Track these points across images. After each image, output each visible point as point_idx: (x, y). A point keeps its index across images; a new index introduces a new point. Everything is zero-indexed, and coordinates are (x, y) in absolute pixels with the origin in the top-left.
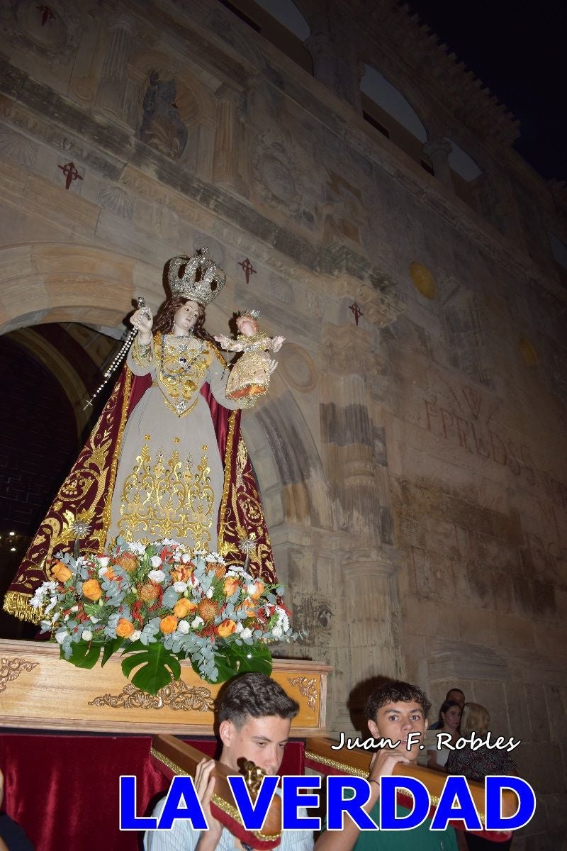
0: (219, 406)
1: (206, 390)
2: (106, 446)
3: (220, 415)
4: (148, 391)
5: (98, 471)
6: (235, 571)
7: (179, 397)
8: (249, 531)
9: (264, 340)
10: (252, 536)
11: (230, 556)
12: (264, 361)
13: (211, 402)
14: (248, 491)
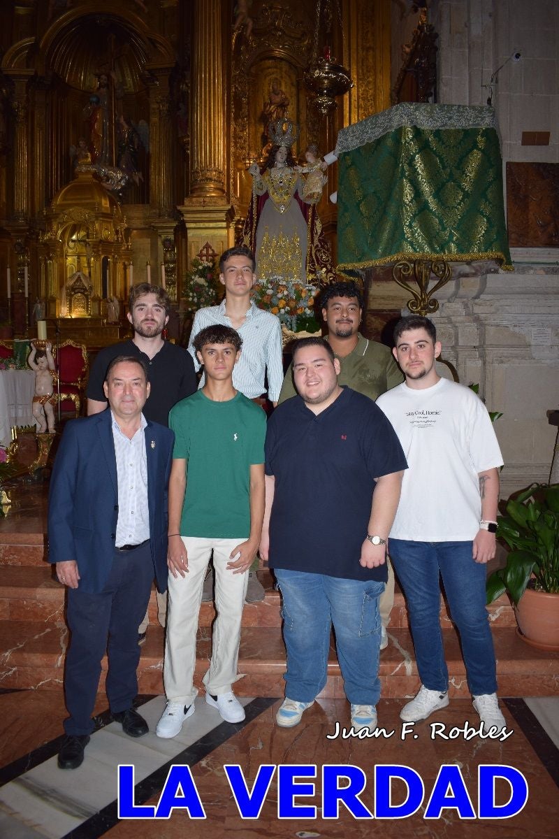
7: (281, 203)
8: (323, 267)
9: (319, 165)
10: (324, 270)
11: (312, 280)
12: (317, 178)
13: (300, 202)
14: (322, 246)
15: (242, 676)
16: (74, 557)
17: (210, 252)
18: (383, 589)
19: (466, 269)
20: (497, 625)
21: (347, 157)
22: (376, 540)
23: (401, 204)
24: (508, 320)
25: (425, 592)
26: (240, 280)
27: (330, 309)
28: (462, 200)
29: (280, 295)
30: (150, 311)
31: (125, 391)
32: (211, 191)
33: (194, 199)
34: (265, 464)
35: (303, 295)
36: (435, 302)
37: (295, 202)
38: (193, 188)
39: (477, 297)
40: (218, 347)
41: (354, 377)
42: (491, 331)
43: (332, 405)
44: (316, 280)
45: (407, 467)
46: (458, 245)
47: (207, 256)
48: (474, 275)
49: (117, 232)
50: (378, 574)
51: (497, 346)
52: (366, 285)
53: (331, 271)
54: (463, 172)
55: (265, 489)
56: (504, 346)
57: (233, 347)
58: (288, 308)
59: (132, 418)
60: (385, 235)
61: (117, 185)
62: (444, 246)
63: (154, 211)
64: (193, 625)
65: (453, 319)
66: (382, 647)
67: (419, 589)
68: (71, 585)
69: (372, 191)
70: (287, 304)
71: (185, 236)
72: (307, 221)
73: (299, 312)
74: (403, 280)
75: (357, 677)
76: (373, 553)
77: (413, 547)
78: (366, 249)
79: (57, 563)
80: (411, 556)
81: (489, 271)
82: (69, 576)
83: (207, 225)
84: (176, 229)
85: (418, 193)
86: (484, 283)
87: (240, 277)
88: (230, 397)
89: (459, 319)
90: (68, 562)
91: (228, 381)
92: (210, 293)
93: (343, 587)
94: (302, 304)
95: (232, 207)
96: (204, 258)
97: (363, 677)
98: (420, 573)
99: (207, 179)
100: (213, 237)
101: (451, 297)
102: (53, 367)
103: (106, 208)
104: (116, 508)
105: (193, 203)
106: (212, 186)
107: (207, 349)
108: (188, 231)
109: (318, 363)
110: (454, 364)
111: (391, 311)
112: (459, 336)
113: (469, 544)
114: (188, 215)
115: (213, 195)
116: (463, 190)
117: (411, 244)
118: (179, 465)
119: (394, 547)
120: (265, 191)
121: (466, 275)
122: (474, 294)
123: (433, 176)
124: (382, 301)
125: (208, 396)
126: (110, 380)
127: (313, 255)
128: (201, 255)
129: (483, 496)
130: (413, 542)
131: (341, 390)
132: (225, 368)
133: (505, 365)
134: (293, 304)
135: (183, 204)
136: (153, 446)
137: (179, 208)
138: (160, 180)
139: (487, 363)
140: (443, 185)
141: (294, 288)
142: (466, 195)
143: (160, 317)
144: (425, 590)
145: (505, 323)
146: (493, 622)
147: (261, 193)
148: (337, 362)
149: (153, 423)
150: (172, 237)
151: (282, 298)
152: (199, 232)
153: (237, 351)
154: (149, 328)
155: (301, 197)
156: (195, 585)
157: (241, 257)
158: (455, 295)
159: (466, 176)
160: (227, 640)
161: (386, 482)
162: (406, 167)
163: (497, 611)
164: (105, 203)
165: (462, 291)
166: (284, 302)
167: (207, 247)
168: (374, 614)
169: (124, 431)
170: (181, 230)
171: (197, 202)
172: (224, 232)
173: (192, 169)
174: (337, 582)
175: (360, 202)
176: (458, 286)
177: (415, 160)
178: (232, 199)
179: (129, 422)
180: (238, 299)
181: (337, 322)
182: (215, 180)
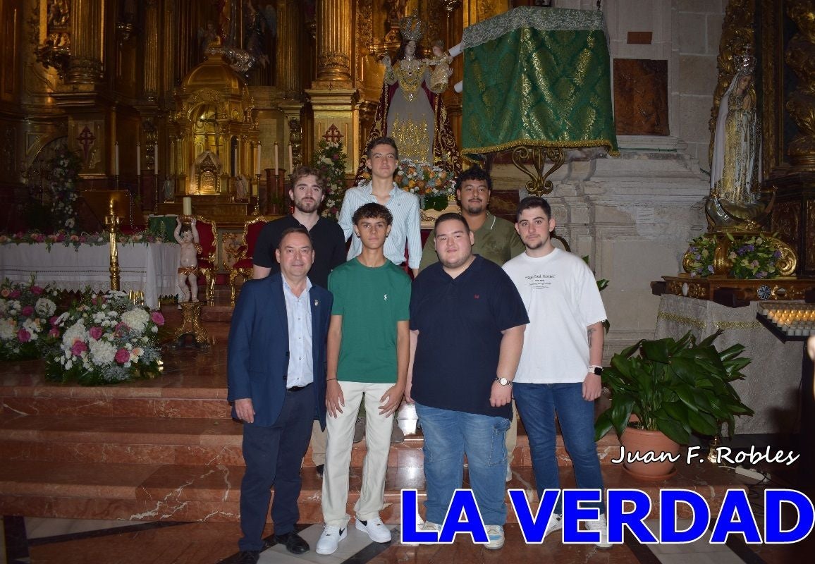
0: (432, 93)
1: (424, 85)
2: (380, 121)
3: (431, 96)
4: (397, 91)
5: (378, 132)
6: (437, 168)
7: (410, 92)
8: (448, 151)
9: (445, 58)
10: (449, 153)
11: (439, 163)
12: (444, 70)
13: (427, 91)
14: (447, 132)
15: (387, 505)
16: (249, 395)
17: (336, 133)
18: (508, 425)
19: (578, 153)
20: (606, 463)
21: (472, 53)
22: (504, 381)
23: (520, 96)
24: (615, 200)
25: (544, 428)
26: (385, 165)
27: (463, 190)
28: (574, 93)
29: (410, 176)
30: (310, 190)
31: (295, 257)
32: (337, 75)
33: (321, 83)
34: (410, 321)
35: (431, 176)
36: (549, 183)
37: (423, 92)
38: (320, 72)
39: (588, 179)
40: (372, 221)
41: (483, 247)
42: (600, 209)
43: (466, 270)
44: (442, 162)
45: (528, 322)
46: (570, 133)
47: (333, 136)
48: (585, 159)
49: (245, 113)
50: (505, 411)
51: (606, 224)
52: (488, 167)
53: (455, 155)
54: (575, 68)
55: (409, 340)
56: (612, 223)
57: (384, 220)
58: (417, 188)
59: (300, 280)
60: (506, 123)
61: (244, 67)
62: (557, 134)
63: (281, 93)
64: (347, 457)
65: (567, 199)
66: (507, 480)
67: (539, 426)
68: (247, 419)
69: (494, 83)
70: (417, 185)
71: (312, 118)
72: (433, 108)
73: (427, 191)
74: (522, 163)
75: (487, 501)
76: (500, 393)
77: (533, 388)
78: (488, 135)
79: (237, 401)
80: (530, 396)
81: (598, 156)
82: (246, 412)
83: (333, 107)
84: (302, 111)
85: (535, 87)
86: (594, 167)
87: (385, 162)
88: (381, 264)
89: (572, 199)
90: (245, 399)
91: (380, 249)
92: (336, 173)
93: (476, 422)
94: (430, 184)
95: (358, 91)
96: (330, 139)
97: (492, 502)
98: (540, 411)
99: (334, 64)
100: (339, 119)
101: (564, 179)
102: (197, 240)
103: (236, 89)
104: (288, 354)
105: (320, 86)
106: (338, 70)
107: (363, 223)
108: (315, 113)
109: (457, 234)
110: (567, 239)
111: (509, 191)
112: (572, 214)
113: (579, 385)
114: (315, 98)
115: (339, 79)
116: (575, 84)
117: (529, 133)
118: (336, 321)
119: (517, 388)
120: (395, 81)
121: (578, 160)
122: (585, 177)
123: (548, 72)
124: (502, 182)
125: (362, 263)
126: (283, 248)
127: (440, 140)
128: (327, 136)
129: (590, 345)
130: (532, 384)
131: (474, 258)
132: (377, 239)
133: (614, 241)
134: (422, 184)
135: (310, 87)
136: (316, 304)
137: (307, 91)
138: (286, 64)
139: (597, 238)
140: (557, 80)
141: (422, 170)
142: (577, 89)
143: (318, 196)
144: (543, 426)
145: (613, 203)
146: (602, 460)
147: (392, 83)
148: (472, 235)
149: (316, 285)
150: (298, 118)
151: (411, 179)
152: (324, 114)
153: (388, 224)
154: (308, 205)
155: (428, 86)
156: (349, 423)
157: (386, 145)
158: (568, 177)
159: (578, 72)
160: (376, 472)
161: (511, 334)
162: (525, 64)
163: (605, 451)
164: (235, 85)
165: (574, 174)
166: (413, 182)
167: (333, 128)
168: (501, 446)
169: (293, 291)
170: (308, 112)
171: (324, 86)
172: (349, 115)
173: (319, 53)
174: (470, 417)
175: (483, 93)
176: (570, 169)
177: (532, 57)
178: (357, 83)
179: (297, 284)
180: (383, 181)
181: (469, 201)
182: (341, 65)
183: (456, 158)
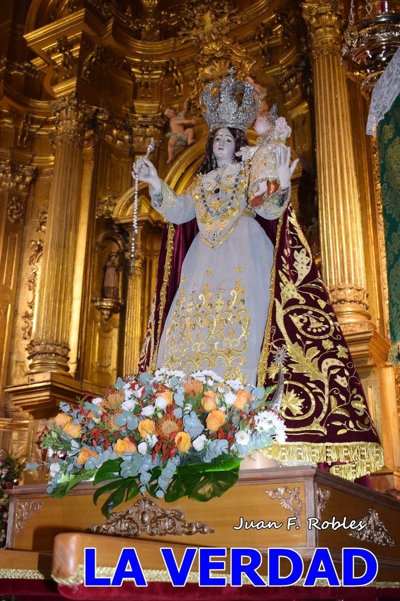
8: (309, 346)
14: (314, 304)
53: (333, 354)
127: (280, 322)
182: (351, 302)
183: (336, 362)
